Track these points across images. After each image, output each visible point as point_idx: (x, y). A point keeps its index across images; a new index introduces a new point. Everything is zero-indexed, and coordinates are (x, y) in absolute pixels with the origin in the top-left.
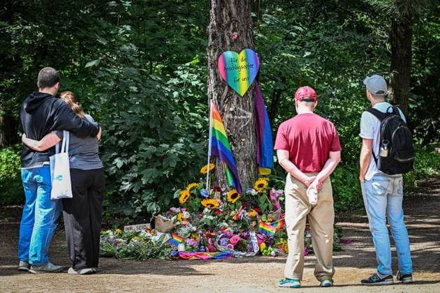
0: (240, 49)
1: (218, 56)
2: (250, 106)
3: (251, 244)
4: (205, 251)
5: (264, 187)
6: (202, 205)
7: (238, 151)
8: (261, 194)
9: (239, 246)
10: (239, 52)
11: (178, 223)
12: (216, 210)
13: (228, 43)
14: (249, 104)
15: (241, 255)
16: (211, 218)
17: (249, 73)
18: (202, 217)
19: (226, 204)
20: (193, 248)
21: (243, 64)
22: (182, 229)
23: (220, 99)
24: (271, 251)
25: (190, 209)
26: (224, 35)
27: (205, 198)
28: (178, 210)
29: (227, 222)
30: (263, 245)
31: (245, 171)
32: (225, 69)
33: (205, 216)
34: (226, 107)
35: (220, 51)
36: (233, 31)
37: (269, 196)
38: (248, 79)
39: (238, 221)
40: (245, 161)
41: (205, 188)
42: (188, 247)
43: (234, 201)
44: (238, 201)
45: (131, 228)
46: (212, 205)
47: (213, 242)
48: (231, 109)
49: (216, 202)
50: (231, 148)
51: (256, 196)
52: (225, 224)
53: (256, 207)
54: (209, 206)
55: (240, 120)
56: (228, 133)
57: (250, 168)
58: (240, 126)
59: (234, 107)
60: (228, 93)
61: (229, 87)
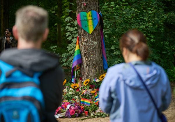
0: (88, 11)
7: (89, 60)
12: (77, 89)
13: (83, 8)
14: (95, 37)
21: (90, 18)
23: (80, 35)
26: (81, 4)
31: (93, 70)
34: (83, 40)
38: (93, 25)
40: (93, 65)
43: (86, 85)
48: (85, 40)
49: (78, 85)
51: (99, 82)
54: (74, 87)
55: (90, 46)
56: (84, 52)
57: (96, 69)
58: (90, 48)
59: (86, 39)
60: (83, 32)
61: (84, 30)
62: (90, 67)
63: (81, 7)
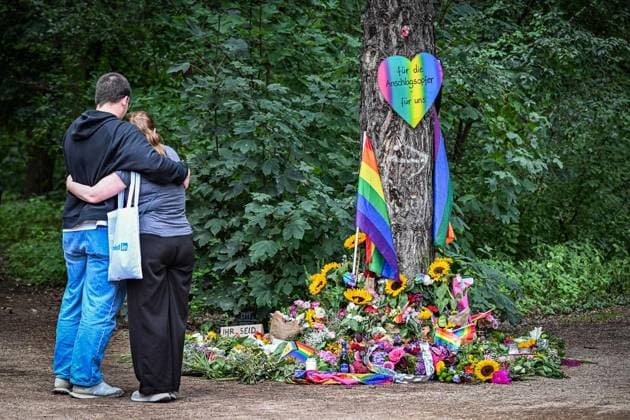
0: (412, 53)
1: (378, 63)
2: (425, 145)
3: (422, 362)
4: (349, 372)
5: (444, 272)
6: (344, 298)
7: (404, 214)
8: (439, 284)
9: (402, 365)
10: (411, 58)
11: (307, 325)
12: (367, 306)
13: (394, 42)
14: (425, 139)
15: (405, 380)
16: (359, 318)
17: (425, 90)
18: (344, 317)
19: (384, 297)
20: (330, 366)
21: (417, 76)
22: (313, 335)
23: (379, 131)
24: (453, 375)
25: (326, 303)
26: (388, 30)
27: (350, 287)
28: (307, 305)
29: (384, 326)
30: (441, 365)
31: (414, 246)
32: (389, 84)
33: (349, 316)
34: (388, 145)
35: (381, 55)
36: (403, 25)
37: (451, 286)
38: (424, 100)
39: (401, 325)
40: (416, 230)
41: (351, 271)
42: (322, 364)
43: (396, 293)
44: (402, 293)
45: (232, 332)
46: (361, 299)
47: (361, 357)
48: (396, 148)
49: (367, 293)
50: (394, 209)
51: (431, 286)
52: (382, 330)
53: (430, 303)
54: (356, 300)
55: (410, 165)
56: (390, 185)
57: (422, 242)
58: (409, 175)
59: (400, 145)
60: (392, 121)
61: (393, 112)
62: (406, 235)
63: (388, 40)
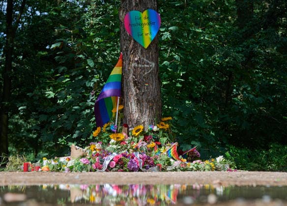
0: (143, 9)
2: (152, 58)
6: (109, 138)
7: (142, 94)
9: (120, 163)
10: (142, 12)
12: (122, 142)
13: (134, 4)
14: (152, 55)
17: (150, 29)
19: (131, 137)
21: (146, 21)
23: (128, 51)
27: (114, 132)
31: (148, 111)
32: (130, 25)
33: (110, 146)
34: (132, 58)
35: (127, 11)
38: (151, 34)
40: (148, 102)
43: (137, 134)
44: (140, 134)
46: (119, 138)
47: (99, 160)
48: (136, 59)
49: (122, 135)
50: (136, 91)
51: (157, 131)
53: (157, 140)
54: (116, 138)
55: (144, 68)
56: (133, 79)
57: (152, 109)
58: (144, 73)
59: (138, 57)
60: (133, 45)
61: (134, 40)
62: (143, 105)
63: (130, 3)
